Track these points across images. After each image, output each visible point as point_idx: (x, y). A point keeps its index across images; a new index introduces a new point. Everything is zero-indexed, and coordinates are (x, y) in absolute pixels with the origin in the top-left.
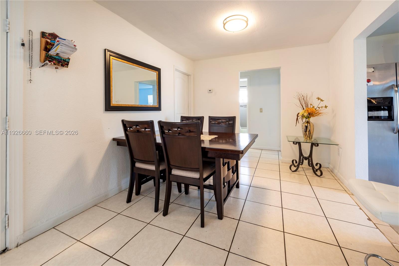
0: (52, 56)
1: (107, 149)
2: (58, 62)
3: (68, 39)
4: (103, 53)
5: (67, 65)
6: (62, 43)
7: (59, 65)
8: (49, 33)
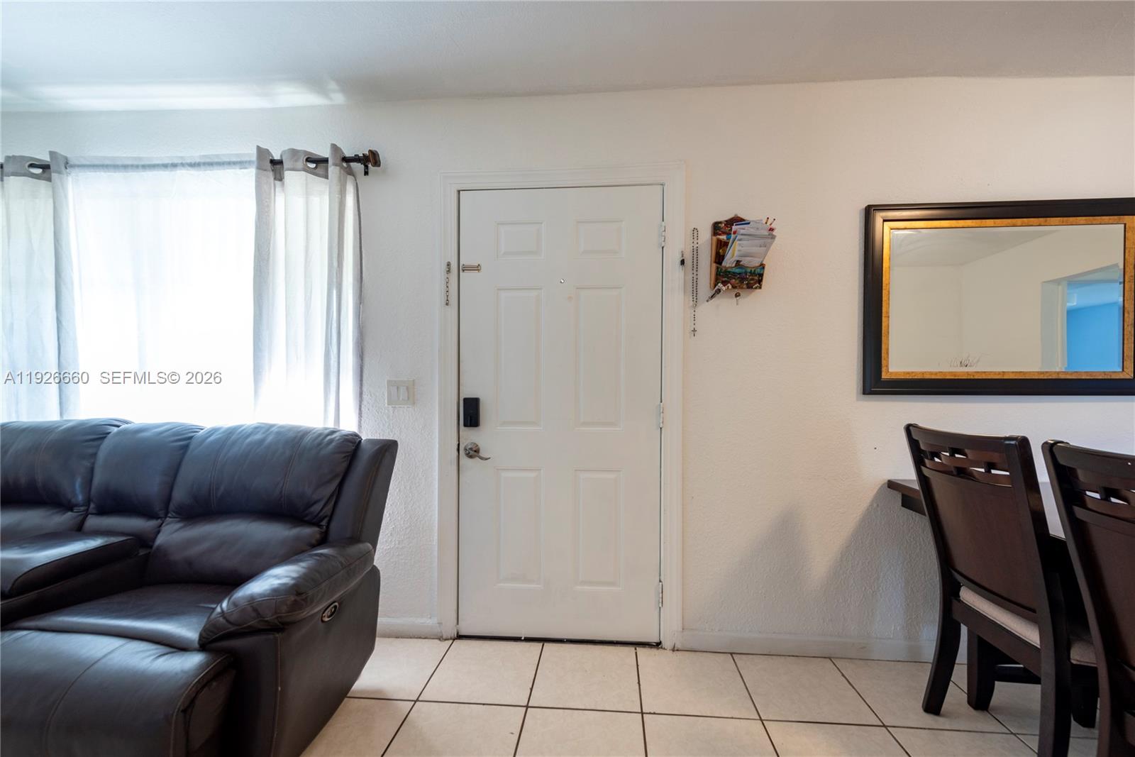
0: (729, 270)
1: (868, 509)
2: (740, 281)
3: (754, 219)
4: (860, 222)
5: (759, 284)
6: (742, 235)
7: (742, 288)
8: (726, 221)
